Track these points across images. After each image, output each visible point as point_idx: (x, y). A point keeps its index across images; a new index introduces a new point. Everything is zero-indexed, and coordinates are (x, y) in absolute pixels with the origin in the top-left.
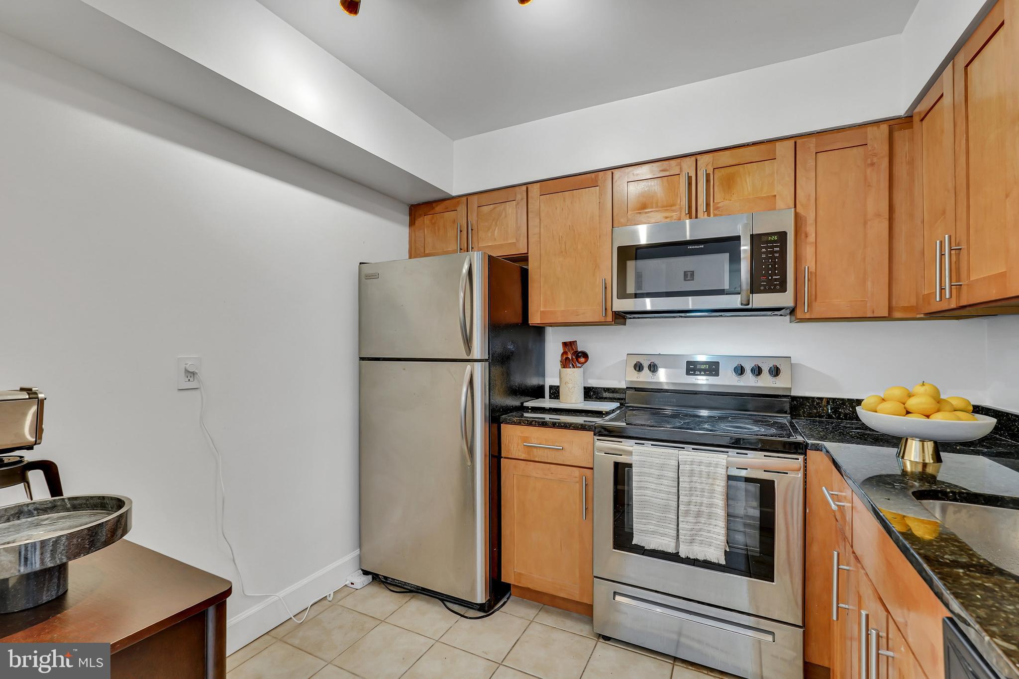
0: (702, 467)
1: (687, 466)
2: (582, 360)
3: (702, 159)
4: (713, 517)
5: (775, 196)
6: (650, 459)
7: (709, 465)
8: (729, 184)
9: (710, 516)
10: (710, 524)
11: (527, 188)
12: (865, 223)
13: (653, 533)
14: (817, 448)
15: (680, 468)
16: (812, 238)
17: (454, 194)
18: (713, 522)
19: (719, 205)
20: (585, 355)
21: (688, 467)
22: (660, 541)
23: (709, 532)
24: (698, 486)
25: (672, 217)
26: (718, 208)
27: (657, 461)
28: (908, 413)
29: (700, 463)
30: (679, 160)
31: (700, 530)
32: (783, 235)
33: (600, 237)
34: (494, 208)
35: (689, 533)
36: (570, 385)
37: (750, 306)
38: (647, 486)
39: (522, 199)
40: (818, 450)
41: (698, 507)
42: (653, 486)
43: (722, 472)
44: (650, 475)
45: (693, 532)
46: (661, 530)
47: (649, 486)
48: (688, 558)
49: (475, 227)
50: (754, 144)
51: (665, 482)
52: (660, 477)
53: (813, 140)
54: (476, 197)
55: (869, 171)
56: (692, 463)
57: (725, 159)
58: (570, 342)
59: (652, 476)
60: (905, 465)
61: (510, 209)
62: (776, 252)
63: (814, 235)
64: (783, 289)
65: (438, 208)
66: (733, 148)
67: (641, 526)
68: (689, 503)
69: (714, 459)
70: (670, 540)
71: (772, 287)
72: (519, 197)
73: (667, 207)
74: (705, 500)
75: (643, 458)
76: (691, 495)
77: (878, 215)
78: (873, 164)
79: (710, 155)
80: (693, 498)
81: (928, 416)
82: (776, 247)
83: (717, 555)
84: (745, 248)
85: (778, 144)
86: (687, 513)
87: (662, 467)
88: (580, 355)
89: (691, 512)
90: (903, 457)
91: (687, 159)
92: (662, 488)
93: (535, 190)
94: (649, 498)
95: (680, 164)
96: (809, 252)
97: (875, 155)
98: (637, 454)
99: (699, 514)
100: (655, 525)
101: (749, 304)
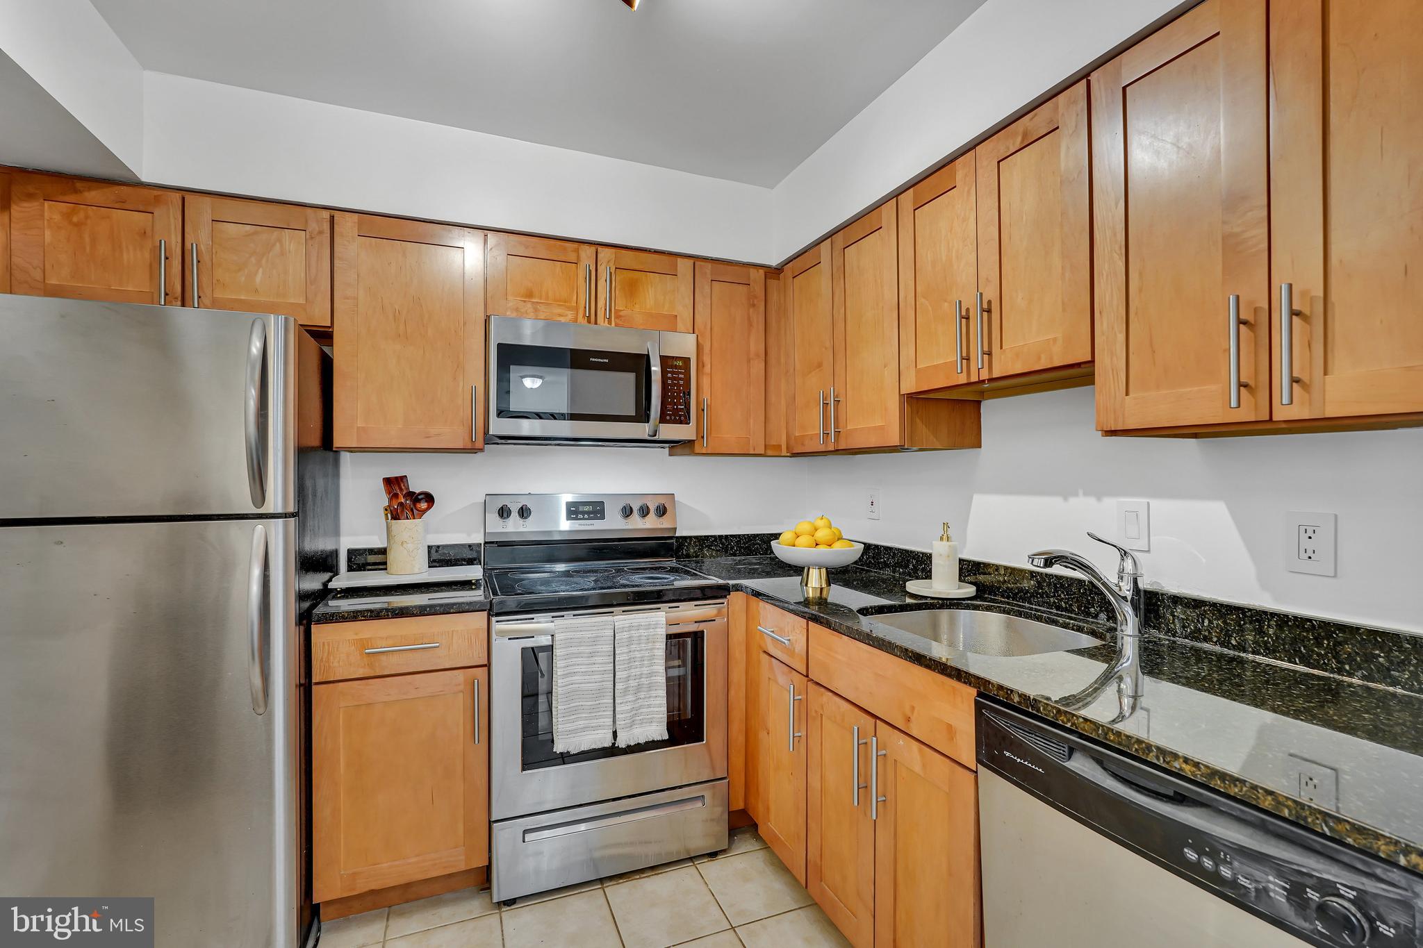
0: (641, 631)
1: (625, 633)
2: (424, 505)
3: (605, 254)
4: (654, 688)
5: (676, 316)
6: (579, 635)
7: (648, 627)
8: (632, 289)
9: (650, 687)
10: (650, 697)
11: (332, 218)
12: (749, 361)
13: (585, 729)
14: (738, 588)
15: (616, 638)
16: (707, 369)
17: (145, 178)
18: (653, 693)
19: (621, 313)
20: (429, 499)
21: (626, 635)
22: (594, 736)
23: (649, 706)
24: (638, 655)
25: (567, 315)
26: (620, 316)
27: (588, 634)
28: (817, 545)
29: (639, 627)
30: (576, 245)
31: (641, 707)
32: (687, 361)
33: (465, 324)
34: (255, 233)
35: (627, 715)
36: (410, 546)
37: (656, 438)
38: (575, 670)
39: (321, 232)
40: (738, 590)
41: (637, 681)
42: (583, 669)
43: (662, 632)
44: (578, 655)
45: (633, 713)
46: (594, 723)
47: (578, 670)
48: (629, 746)
49: (206, 258)
50: (656, 252)
51: (598, 659)
52: (592, 655)
53: (709, 265)
54: (208, 199)
55: (751, 310)
56: (630, 628)
57: (629, 259)
58: (396, 478)
59: (582, 655)
60: (808, 593)
61: (292, 243)
62: (681, 379)
63: (709, 366)
64: (686, 421)
65: (93, 195)
66: (635, 249)
67: (570, 725)
68: (628, 679)
69: (654, 619)
70: (604, 731)
71: (677, 418)
72: (313, 226)
73: (560, 301)
74: (645, 670)
75: (570, 635)
76: (630, 668)
77: (758, 355)
78: (754, 305)
79: (613, 250)
80: (633, 671)
81: (830, 546)
82: (681, 373)
83: (658, 731)
84: (656, 369)
85: (679, 260)
86: (626, 690)
87: (595, 641)
88: (420, 497)
89: (630, 689)
90: (806, 585)
91: (586, 247)
92: (595, 668)
93: (347, 226)
94: (577, 685)
95: (577, 251)
96: (706, 381)
97: (755, 297)
98: (561, 630)
99: (639, 688)
100: (586, 719)
101: (655, 435)
